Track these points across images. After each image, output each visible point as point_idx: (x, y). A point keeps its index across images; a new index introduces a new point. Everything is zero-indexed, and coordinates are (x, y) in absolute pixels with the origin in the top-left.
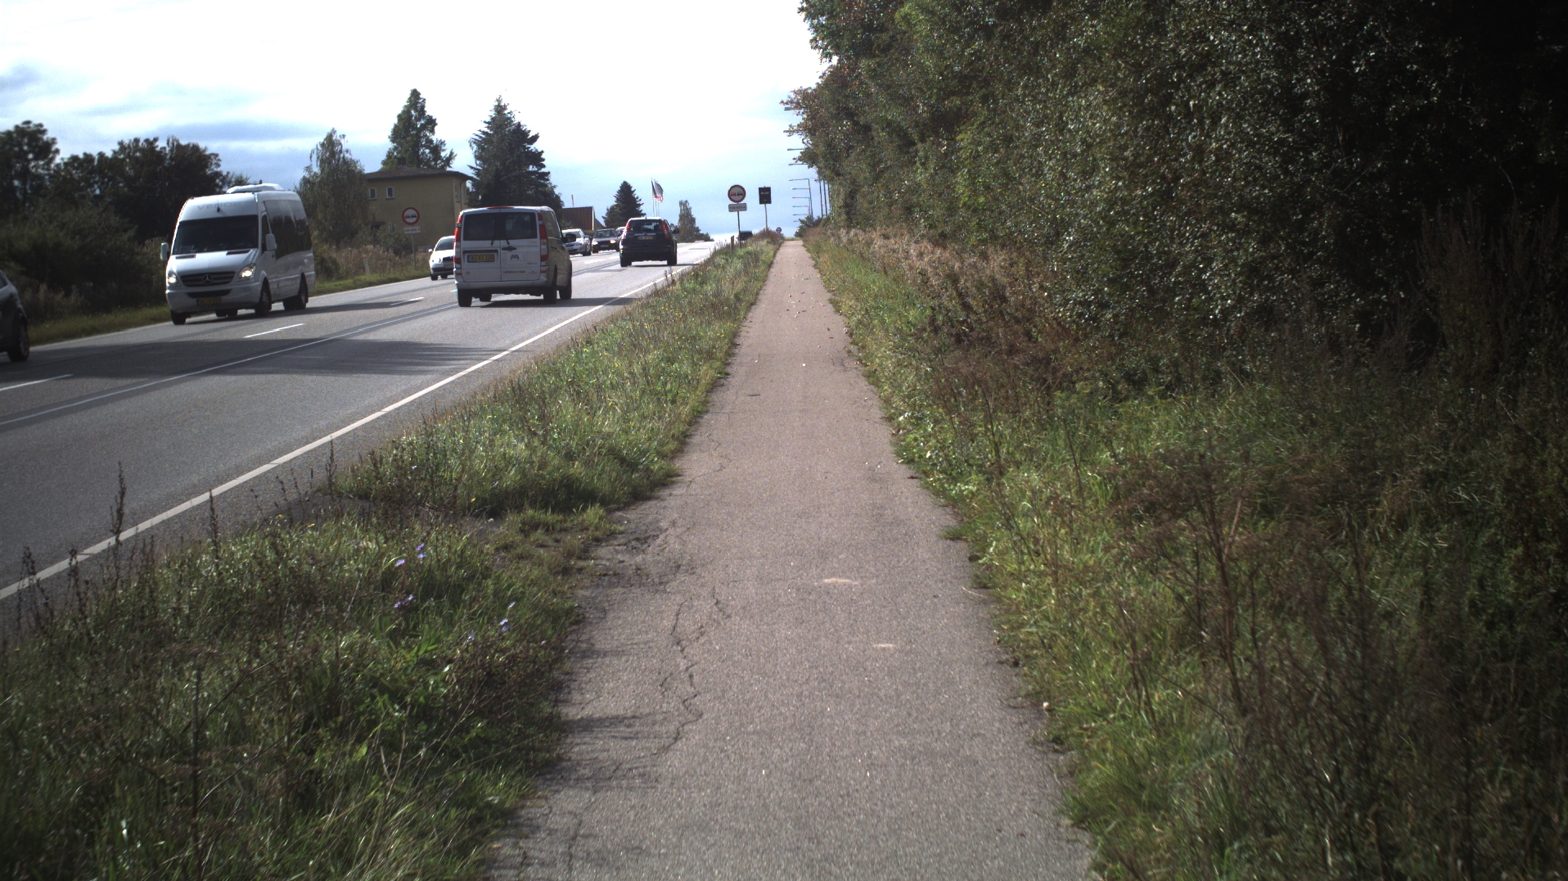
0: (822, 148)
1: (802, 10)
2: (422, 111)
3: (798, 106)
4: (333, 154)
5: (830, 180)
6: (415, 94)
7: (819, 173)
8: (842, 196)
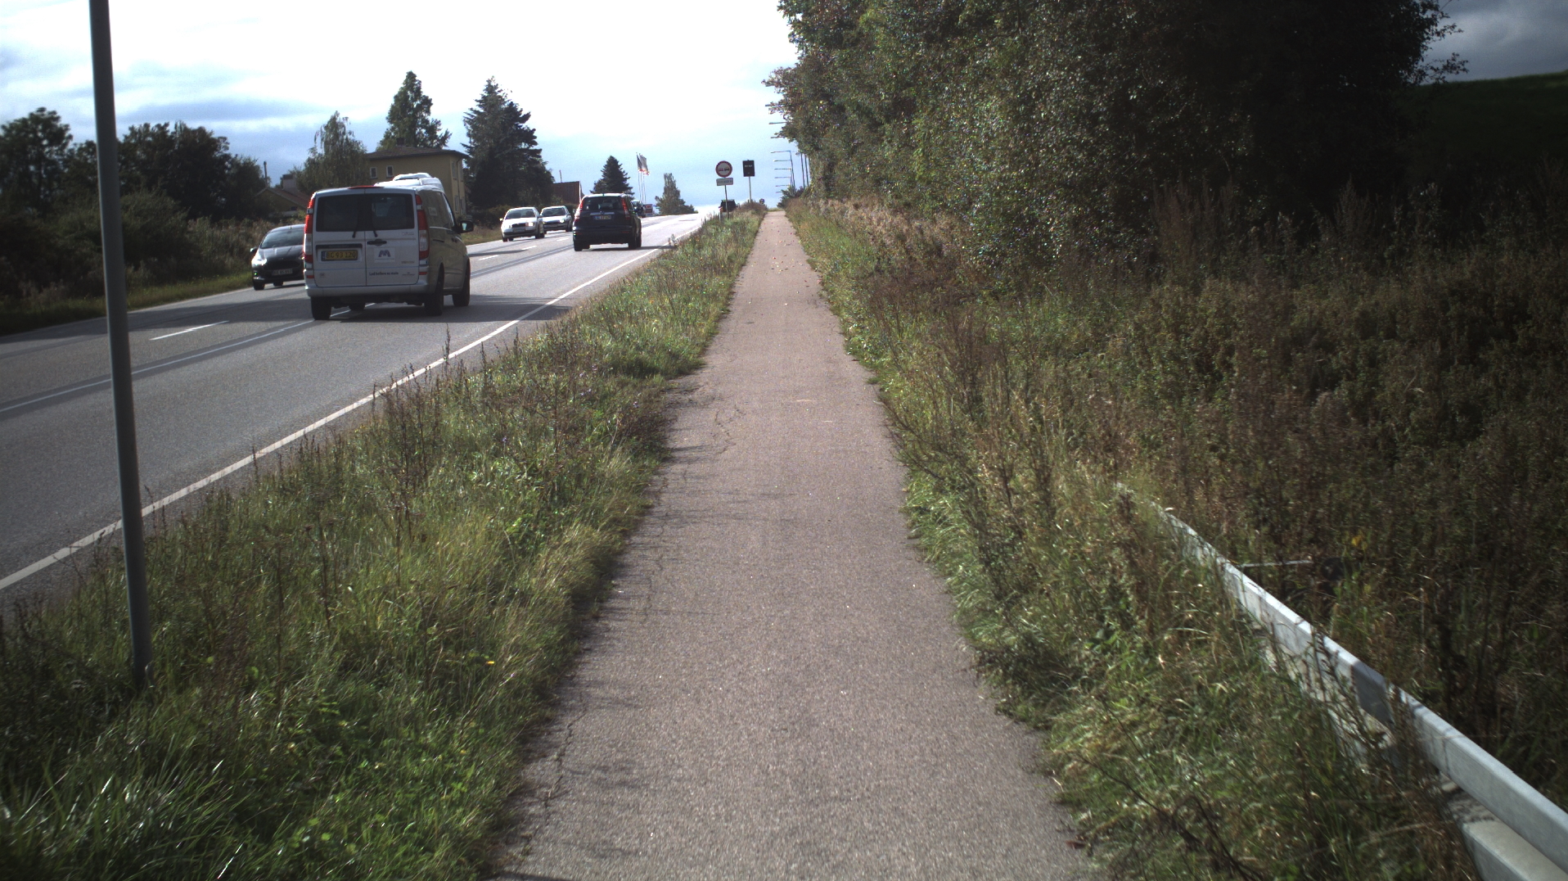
0: (801, 124)
1: (780, 8)
2: (418, 92)
3: (778, 84)
4: (337, 135)
5: (810, 154)
6: (411, 76)
7: (799, 147)
8: (820, 170)
